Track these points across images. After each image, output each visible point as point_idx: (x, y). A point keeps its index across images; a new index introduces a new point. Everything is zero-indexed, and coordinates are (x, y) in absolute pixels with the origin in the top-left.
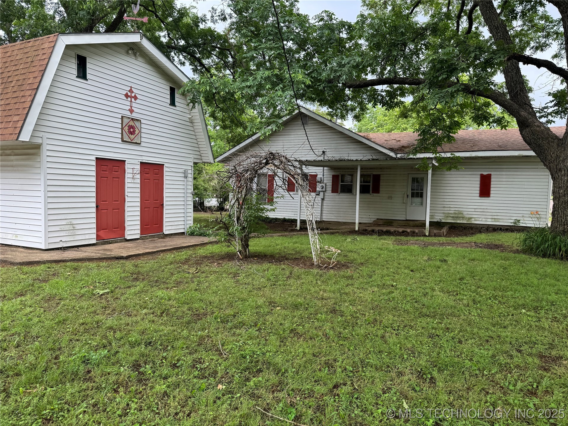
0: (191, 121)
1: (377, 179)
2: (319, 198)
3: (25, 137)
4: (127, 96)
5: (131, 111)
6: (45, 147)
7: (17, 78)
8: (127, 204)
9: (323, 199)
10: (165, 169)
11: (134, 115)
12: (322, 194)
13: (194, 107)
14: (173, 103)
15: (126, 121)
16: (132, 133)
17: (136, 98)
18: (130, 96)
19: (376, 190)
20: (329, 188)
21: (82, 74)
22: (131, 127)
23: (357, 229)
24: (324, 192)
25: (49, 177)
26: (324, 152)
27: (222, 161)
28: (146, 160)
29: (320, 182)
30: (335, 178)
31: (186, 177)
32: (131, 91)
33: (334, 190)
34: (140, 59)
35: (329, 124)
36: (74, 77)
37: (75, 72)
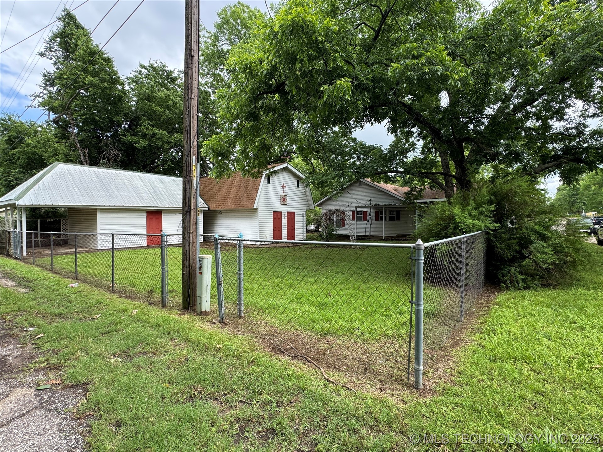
0: (305, 192)
1: (398, 213)
2: (369, 224)
3: (255, 207)
4: (282, 187)
5: (284, 192)
6: (259, 209)
7: (250, 186)
8: (282, 229)
9: (371, 224)
10: (295, 214)
11: (285, 194)
12: (370, 221)
13: (307, 188)
14: (298, 186)
15: (282, 196)
16: (284, 201)
17: (285, 187)
18: (283, 187)
19: (398, 218)
20: (374, 218)
21: (269, 182)
22: (284, 198)
23: (384, 238)
24: (371, 220)
25: (260, 221)
26: (370, 199)
27: (318, 206)
28: (289, 210)
29: (369, 215)
30: (377, 213)
31: (303, 216)
32: (284, 185)
33: (377, 219)
34: (287, 171)
35: (372, 185)
36: (266, 183)
37: (267, 182)
